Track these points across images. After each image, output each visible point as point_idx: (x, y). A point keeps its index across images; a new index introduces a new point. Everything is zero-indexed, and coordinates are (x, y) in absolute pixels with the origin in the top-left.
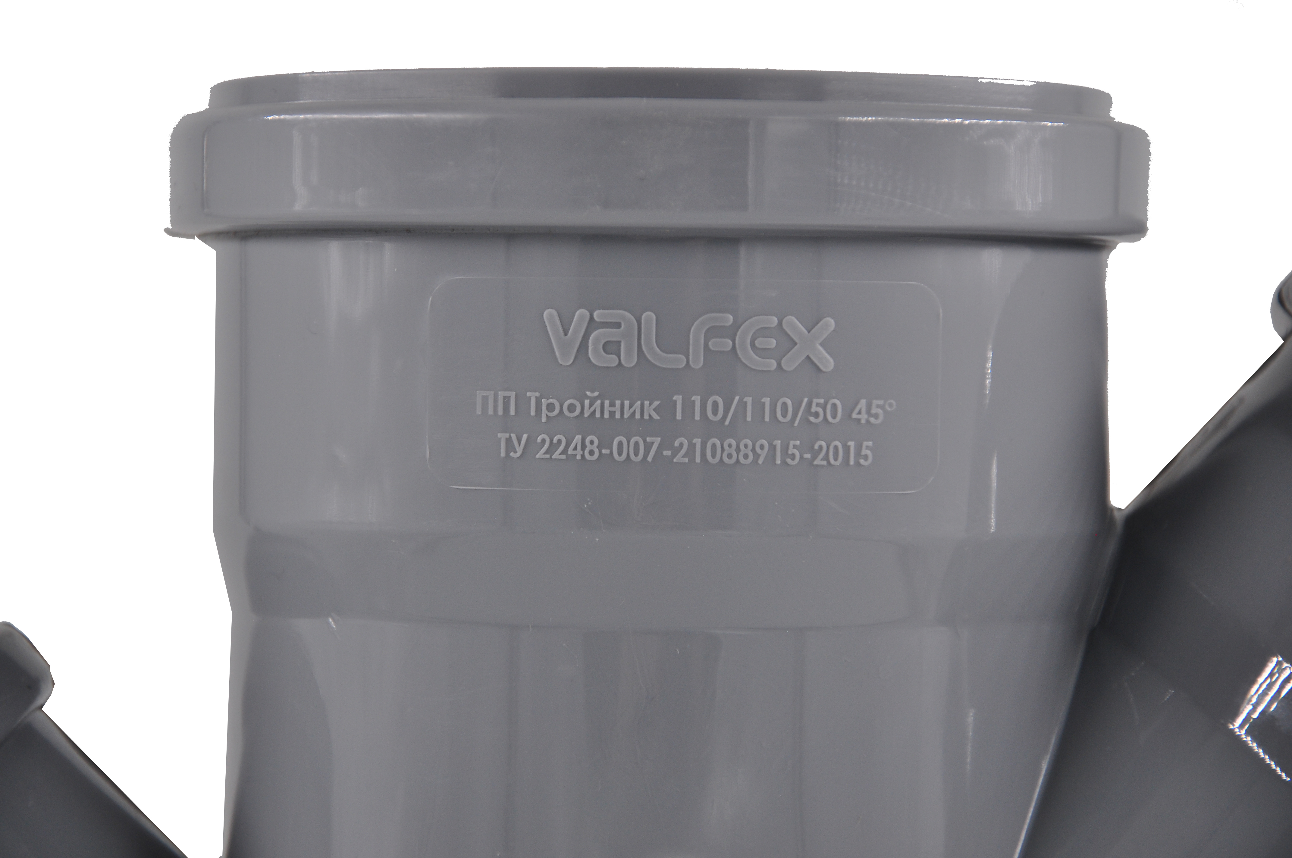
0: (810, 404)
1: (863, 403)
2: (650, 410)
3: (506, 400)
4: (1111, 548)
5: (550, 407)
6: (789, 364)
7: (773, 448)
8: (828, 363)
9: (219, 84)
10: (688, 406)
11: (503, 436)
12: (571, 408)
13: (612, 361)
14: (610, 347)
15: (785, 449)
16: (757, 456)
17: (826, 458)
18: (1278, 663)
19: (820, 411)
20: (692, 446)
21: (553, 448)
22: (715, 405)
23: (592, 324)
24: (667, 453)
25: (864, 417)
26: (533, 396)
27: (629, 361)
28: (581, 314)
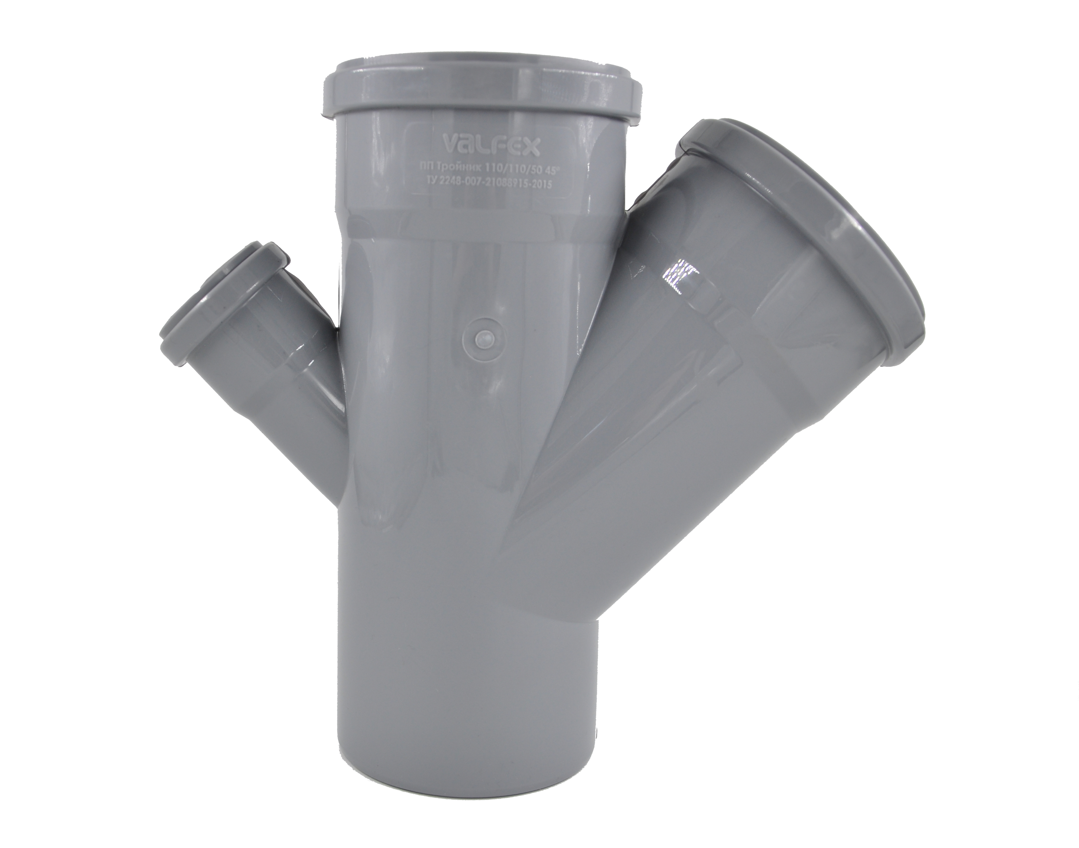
0: (531, 168)
1: (549, 168)
2: (478, 168)
3: (430, 165)
4: (626, 222)
5: (445, 167)
6: (526, 153)
7: (519, 182)
8: (537, 153)
9: (341, 63)
10: (491, 167)
11: (429, 177)
12: (452, 167)
13: (465, 151)
14: (465, 147)
15: (523, 182)
16: (513, 184)
17: (536, 185)
18: (684, 262)
19: (535, 170)
20: (492, 181)
21: (446, 180)
22: (500, 167)
23: (459, 139)
24: (483, 182)
25: (549, 172)
26: (439, 163)
27: (471, 151)
28: (455, 136)
